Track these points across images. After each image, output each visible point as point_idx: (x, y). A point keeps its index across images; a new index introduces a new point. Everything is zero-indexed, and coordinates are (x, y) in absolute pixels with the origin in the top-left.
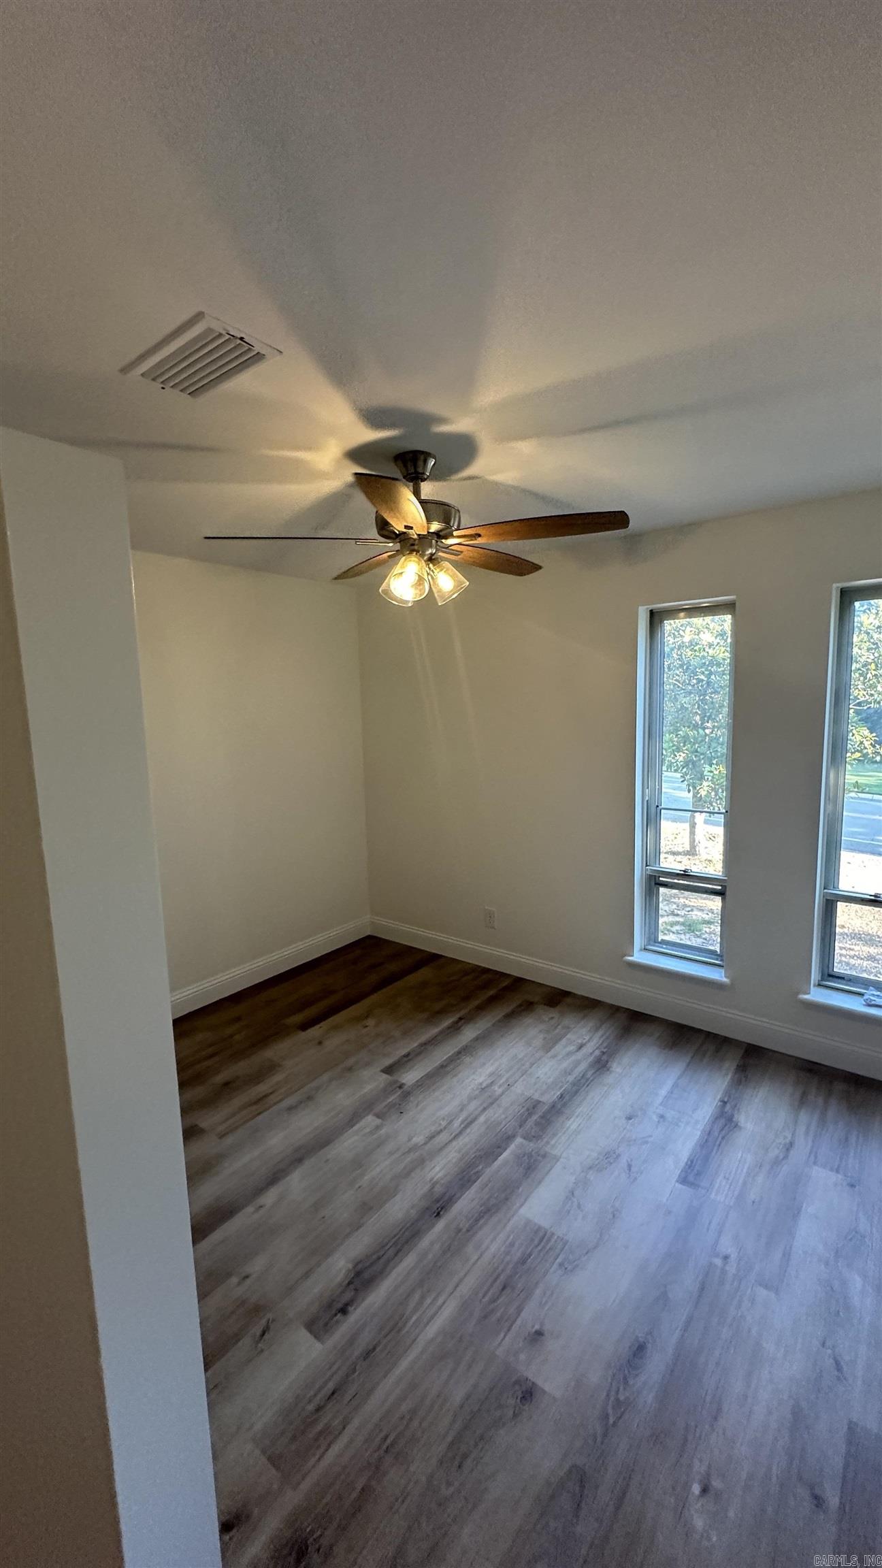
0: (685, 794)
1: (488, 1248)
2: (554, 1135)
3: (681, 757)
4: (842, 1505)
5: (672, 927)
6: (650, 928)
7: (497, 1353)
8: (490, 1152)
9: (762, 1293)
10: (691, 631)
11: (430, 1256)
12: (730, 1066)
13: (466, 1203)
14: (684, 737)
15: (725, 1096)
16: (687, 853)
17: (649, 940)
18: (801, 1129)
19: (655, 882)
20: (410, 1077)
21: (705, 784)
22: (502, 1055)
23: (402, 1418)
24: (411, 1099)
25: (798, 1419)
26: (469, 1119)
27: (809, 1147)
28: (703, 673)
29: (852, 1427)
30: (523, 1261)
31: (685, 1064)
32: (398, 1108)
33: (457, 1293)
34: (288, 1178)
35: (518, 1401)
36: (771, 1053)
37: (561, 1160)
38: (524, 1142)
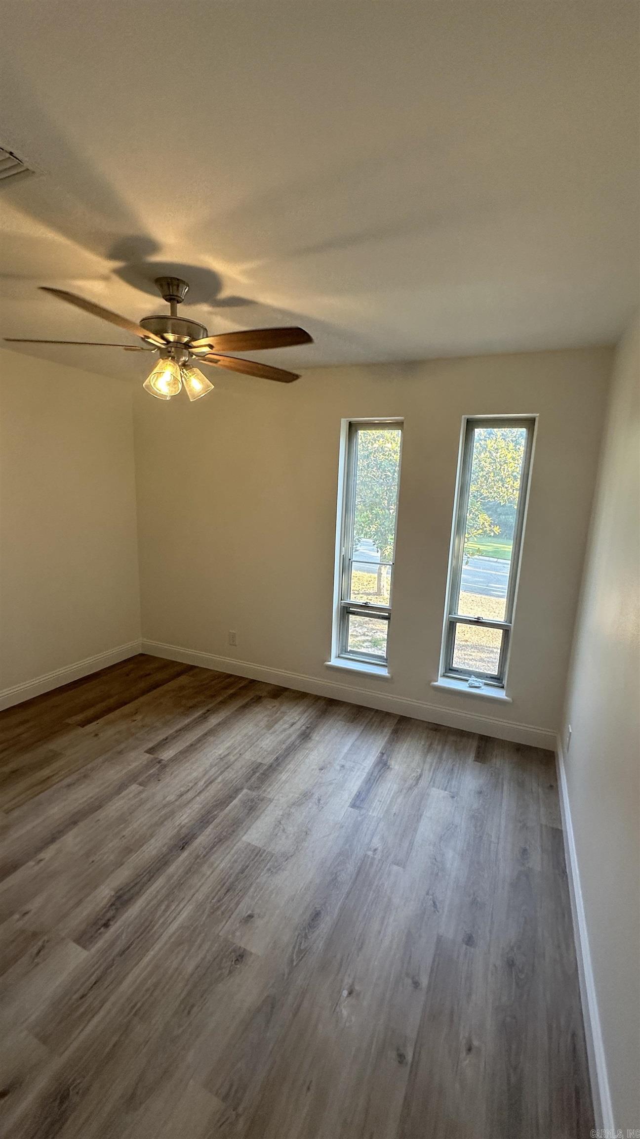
0: (375, 554)
1: (218, 865)
2: (270, 785)
3: (373, 528)
4: (429, 983)
5: (363, 643)
6: (342, 644)
7: (220, 934)
8: (222, 803)
9: (395, 868)
10: (383, 441)
11: (175, 878)
12: (387, 731)
13: (203, 839)
14: (376, 514)
15: (383, 750)
16: (374, 594)
17: (342, 651)
18: (427, 767)
19: (347, 611)
20: (167, 754)
21: (388, 547)
22: (237, 734)
23: (147, 990)
24: (167, 770)
25: (410, 939)
26: (211, 780)
27: (430, 777)
28: (390, 471)
29: (439, 939)
30: (242, 871)
31: (360, 731)
32: (157, 777)
33: (194, 899)
34: (65, 837)
35: (233, 963)
36: (413, 721)
37: (274, 801)
38: (249, 792)
